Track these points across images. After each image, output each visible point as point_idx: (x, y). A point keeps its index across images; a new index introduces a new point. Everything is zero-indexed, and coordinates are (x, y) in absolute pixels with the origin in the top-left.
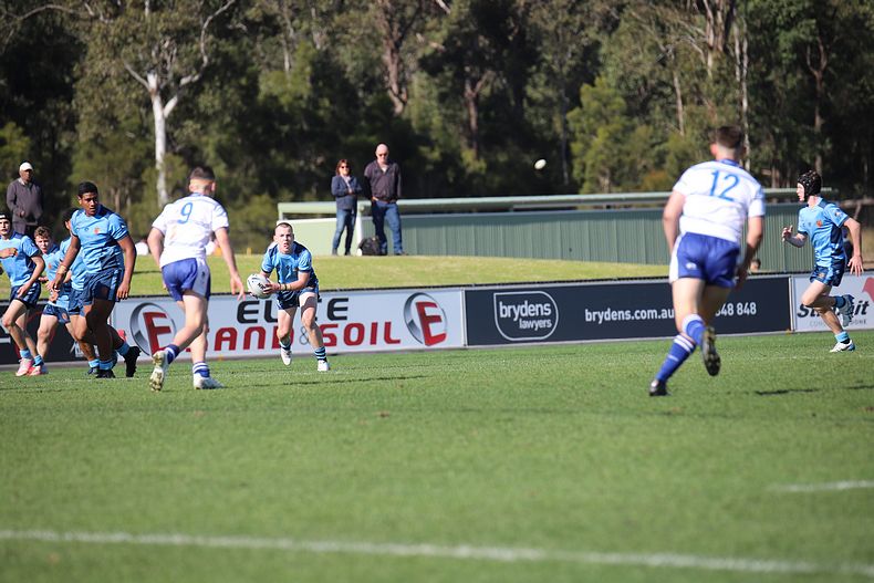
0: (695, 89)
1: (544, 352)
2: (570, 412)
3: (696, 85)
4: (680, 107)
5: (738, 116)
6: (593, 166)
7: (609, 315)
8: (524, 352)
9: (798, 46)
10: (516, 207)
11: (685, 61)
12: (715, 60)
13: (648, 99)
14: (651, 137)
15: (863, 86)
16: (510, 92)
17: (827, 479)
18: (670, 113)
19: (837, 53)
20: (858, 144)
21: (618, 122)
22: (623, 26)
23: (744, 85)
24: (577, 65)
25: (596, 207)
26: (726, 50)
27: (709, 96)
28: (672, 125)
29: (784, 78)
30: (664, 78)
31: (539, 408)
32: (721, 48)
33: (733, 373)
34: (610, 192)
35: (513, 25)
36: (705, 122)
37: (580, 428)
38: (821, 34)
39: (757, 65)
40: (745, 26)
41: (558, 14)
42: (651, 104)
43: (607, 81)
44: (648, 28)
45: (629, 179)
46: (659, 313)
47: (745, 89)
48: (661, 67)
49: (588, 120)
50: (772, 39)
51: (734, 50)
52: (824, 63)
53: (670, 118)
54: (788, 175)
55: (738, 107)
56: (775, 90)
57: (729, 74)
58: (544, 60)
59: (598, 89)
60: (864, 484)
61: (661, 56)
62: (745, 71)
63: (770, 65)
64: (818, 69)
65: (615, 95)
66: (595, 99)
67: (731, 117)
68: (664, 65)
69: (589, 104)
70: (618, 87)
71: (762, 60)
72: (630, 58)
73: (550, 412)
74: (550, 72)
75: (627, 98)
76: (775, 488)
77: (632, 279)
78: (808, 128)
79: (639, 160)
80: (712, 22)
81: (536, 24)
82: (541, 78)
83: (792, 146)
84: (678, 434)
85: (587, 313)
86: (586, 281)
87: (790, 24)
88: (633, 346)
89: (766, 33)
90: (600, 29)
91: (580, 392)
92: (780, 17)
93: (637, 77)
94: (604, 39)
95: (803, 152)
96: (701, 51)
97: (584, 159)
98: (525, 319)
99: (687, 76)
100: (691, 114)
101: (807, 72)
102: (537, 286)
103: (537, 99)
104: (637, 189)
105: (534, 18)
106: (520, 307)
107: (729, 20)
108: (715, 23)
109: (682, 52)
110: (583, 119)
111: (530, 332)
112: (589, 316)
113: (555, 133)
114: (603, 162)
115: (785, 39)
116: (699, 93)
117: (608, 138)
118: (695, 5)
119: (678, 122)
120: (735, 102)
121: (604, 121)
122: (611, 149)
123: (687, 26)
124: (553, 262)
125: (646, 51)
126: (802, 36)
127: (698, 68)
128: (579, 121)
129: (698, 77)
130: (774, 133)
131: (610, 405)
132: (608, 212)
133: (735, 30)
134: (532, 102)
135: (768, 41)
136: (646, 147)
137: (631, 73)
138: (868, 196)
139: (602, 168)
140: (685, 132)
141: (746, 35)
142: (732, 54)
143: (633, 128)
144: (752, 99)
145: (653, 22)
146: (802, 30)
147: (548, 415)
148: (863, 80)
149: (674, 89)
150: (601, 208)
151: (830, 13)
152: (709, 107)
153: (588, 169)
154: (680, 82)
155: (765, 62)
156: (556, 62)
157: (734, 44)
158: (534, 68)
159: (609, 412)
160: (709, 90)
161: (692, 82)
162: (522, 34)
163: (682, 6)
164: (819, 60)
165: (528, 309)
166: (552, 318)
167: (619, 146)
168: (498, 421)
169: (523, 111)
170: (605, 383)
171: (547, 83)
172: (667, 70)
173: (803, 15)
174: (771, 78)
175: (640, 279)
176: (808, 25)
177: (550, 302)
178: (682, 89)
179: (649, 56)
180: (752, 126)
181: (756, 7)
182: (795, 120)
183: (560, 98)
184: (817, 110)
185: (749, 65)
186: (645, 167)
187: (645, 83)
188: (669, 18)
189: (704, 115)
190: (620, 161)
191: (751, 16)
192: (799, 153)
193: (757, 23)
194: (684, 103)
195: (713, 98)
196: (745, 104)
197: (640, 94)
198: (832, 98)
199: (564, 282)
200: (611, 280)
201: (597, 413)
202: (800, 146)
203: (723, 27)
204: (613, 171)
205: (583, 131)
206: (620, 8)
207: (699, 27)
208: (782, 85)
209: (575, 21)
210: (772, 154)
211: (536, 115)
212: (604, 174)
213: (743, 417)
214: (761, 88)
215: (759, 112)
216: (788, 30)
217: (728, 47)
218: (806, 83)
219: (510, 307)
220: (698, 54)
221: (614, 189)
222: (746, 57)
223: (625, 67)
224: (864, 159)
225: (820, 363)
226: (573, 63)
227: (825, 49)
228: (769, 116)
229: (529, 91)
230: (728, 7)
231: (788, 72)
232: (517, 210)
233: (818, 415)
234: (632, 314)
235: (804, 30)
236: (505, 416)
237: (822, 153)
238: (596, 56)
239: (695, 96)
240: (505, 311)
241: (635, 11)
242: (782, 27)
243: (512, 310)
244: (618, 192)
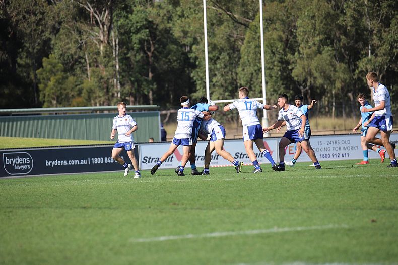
0: (95, 60)
1: (26, 180)
2: (39, 208)
3: (95, 58)
4: (88, 68)
5: (114, 73)
6: (49, 95)
7: (57, 163)
8: (17, 180)
9: (141, 42)
10: (13, 113)
11: (90, 47)
12: (104, 47)
13: (73, 65)
14: (75, 82)
15: (169, 60)
16: (10, 61)
17: (156, 236)
18: (84, 71)
19: (158, 45)
20: (169, 86)
21: (60, 75)
22: (62, 31)
23: (117, 58)
24: (40, 49)
25: (50, 114)
26: (109, 43)
27: (101, 63)
28: (85, 76)
29: (135, 56)
30: (81, 55)
31: (24, 206)
32: (106, 42)
33: (114, 189)
34: (57, 107)
35: (10, 30)
36: (100, 75)
37: (44, 215)
38: (151, 36)
39: (123, 50)
40: (117, 32)
41: (31, 25)
42: (75, 67)
43: (55, 56)
44: (73, 32)
45: (65, 101)
46: (80, 162)
47: (117, 61)
48: (79, 50)
49: (46, 74)
50: (129, 38)
51: (112, 43)
52: (152, 49)
53: (84, 73)
54: (137, 99)
55: (114, 68)
56: (131, 61)
57: (110, 54)
58: (25, 46)
59: (51, 60)
60: (172, 238)
61: (79, 45)
62: (117, 53)
63: (128, 49)
64: (150, 51)
65: (59, 63)
66: (49, 64)
67: (111, 73)
68: (81, 49)
69: (46, 66)
70: (59, 59)
71: (125, 47)
72: (65, 46)
73: (29, 208)
74: (28, 52)
75: (63, 64)
76: (133, 240)
77: (67, 146)
78: (146, 78)
79: (70, 92)
80: (102, 30)
81: (21, 30)
82: (24, 55)
83: (139, 86)
84: (89, 217)
85: (47, 162)
86: (46, 147)
87: (138, 31)
88: (68, 177)
89: (126, 35)
90: (51, 32)
91: (44, 198)
92: (132, 29)
93: (68, 54)
94: (53, 37)
95: (144, 89)
96: (97, 43)
97: (45, 92)
98: (17, 165)
99: (91, 54)
100: (93, 72)
101: (145, 53)
102: (24, 150)
103: (22, 64)
104: (69, 105)
105: (20, 26)
106: (15, 160)
107: (110, 29)
108: (104, 31)
109: (89, 44)
110: (44, 73)
111: (20, 171)
112: (48, 164)
113: (31, 79)
114: (53, 93)
115: (135, 38)
116: (96, 62)
117: (56, 82)
118: (94, 22)
119: (87, 75)
120: (113, 66)
121: (53, 75)
122: (57, 87)
123: (91, 32)
124: (31, 139)
125: (72, 43)
126: (143, 37)
127: (96, 51)
128: (42, 74)
129: (96, 55)
130: (131, 80)
131: (58, 204)
132: (56, 116)
133: (112, 34)
134: (20, 66)
135: (128, 39)
136: (73, 86)
137: (66, 52)
138: (173, 109)
139: (53, 96)
140: (91, 80)
141: (118, 36)
142: (111, 44)
143: (67, 78)
144: (121, 65)
145: (75, 30)
146: (143, 34)
147: (29, 209)
148: (170, 57)
149: (85, 60)
150: (53, 114)
151: (155, 26)
152: (101, 69)
153: (46, 96)
154: (88, 57)
155: (126, 48)
156: (31, 47)
157: (112, 40)
158: (20, 50)
159: (57, 207)
160: (101, 61)
161: (94, 57)
162: (14, 34)
163: (88, 22)
164: (150, 48)
165: (19, 160)
166: (30, 164)
167: (60, 86)
168: (5, 212)
169: (16, 69)
170: (55, 194)
171: (27, 57)
172: (82, 51)
173: (143, 27)
174: (129, 55)
175: (71, 146)
176: (145, 32)
177: (30, 158)
178: (89, 60)
179: (74, 45)
180: (121, 77)
181: (121, 23)
182: (140, 74)
183: (33, 64)
184: (150, 70)
185: (119, 49)
186: (73, 95)
187: (72, 58)
188: (82, 28)
189: (99, 72)
190: (61, 93)
191: (120, 28)
192: (142, 89)
193: (122, 31)
194: (90, 66)
195: (103, 64)
196: (118, 67)
197: (70, 62)
198: (156, 65)
199: (36, 148)
200: (58, 147)
201: (52, 208)
202: (142, 86)
203: (107, 32)
204: (58, 97)
205: (44, 79)
206: (60, 23)
207: (96, 32)
208: (134, 59)
209: (39, 29)
210: (130, 90)
211: (22, 71)
212: (54, 99)
213: (118, 208)
214: (125, 60)
215: (124, 71)
216: (137, 34)
217: (110, 41)
218: (145, 58)
219: (10, 160)
220: (96, 44)
221: (58, 105)
222: (118, 46)
223: (63, 50)
224: (171, 92)
225: (153, 184)
226: (39, 48)
227: (153, 43)
228: (129, 72)
229: (19, 60)
230: (109, 24)
231: (137, 53)
232: (13, 115)
233: (152, 207)
234: (67, 162)
235: (144, 34)
236: (9, 210)
237: (152, 89)
238: (50, 44)
239: (95, 63)
240: (8, 161)
241: (67, 24)
242: (134, 33)
243: (11, 161)
244: (60, 107)
